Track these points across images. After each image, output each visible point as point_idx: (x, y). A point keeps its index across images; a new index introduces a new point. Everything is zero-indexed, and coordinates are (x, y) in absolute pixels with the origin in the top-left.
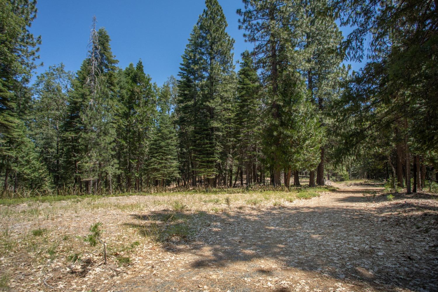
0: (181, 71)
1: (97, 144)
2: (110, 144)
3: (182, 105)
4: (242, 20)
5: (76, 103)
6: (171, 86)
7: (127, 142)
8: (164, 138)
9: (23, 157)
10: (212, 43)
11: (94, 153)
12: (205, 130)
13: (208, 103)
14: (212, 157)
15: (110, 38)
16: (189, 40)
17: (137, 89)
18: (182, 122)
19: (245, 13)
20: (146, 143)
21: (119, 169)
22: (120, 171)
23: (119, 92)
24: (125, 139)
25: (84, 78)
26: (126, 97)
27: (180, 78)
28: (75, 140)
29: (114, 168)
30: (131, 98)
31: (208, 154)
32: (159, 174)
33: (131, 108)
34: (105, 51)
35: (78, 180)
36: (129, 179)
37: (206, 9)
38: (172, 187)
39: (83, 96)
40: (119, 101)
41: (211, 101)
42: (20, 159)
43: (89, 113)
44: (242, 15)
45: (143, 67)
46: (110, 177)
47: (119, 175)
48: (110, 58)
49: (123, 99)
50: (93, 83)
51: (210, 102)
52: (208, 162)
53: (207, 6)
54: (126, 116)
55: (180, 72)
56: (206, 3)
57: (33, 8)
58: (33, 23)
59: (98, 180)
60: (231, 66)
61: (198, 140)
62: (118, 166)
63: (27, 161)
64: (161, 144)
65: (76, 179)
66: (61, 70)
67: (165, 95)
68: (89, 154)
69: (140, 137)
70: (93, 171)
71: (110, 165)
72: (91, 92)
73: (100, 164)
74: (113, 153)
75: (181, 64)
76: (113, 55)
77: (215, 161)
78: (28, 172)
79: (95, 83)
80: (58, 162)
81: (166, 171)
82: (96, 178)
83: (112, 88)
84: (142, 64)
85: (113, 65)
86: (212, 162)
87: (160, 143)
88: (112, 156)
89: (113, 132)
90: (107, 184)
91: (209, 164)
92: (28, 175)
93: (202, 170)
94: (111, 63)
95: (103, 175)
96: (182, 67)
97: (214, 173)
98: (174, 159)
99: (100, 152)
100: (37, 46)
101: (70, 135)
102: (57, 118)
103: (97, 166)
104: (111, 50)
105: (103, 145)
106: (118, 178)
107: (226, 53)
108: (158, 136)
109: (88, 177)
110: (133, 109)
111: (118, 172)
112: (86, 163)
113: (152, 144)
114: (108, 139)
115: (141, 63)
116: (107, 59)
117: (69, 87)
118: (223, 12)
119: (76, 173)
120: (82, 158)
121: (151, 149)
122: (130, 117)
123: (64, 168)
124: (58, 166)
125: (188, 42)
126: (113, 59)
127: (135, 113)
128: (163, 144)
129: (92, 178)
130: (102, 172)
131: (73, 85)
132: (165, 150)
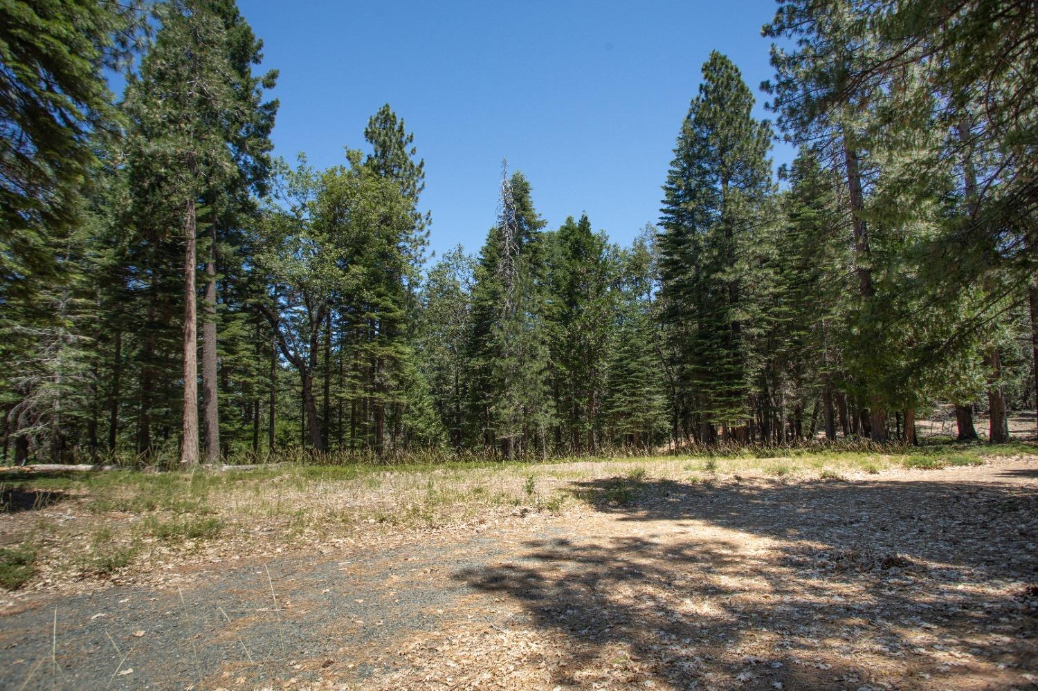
0: (664, 215)
1: (517, 375)
2: (540, 373)
3: (671, 283)
4: (772, 104)
5: (483, 308)
6: (648, 243)
7: (568, 367)
8: (634, 353)
9: (415, 404)
10: (723, 150)
11: (514, 391)
12: (719, 328)
13: (719, 275)
14: (738, 384)
15: (531, 185)
16: (674, 151)
17: (580, 269)
18: (672, 315)
19: (778, 86)
20: (604, 365)
21: (557, 416)
22: (559, 419)
23: (551, 275)
24: (565, 361)
25: (493, 260)
26: (564, 284)
27: (662, 230)
28: (486, 370)
29: (548, 415)
30: (572, 285)
31: (730, 377)
32: (628, 423)
33: (572, 303)
34: (524, 210)
35: (489, 439)
36: (576, 433)
37: (704, 82)
38: (666, 448)
39: (494, 295)
40: (552, 292)
41: (728, 269)
42: (412, 407)
43: (506, 325)
44: (771, 92)
45: (589, 225)
46: (542, 430)
47: (558, 428)
48: (533, 220)
49: (558, 287)
50: (508, 272)
51: (724, 271)
52: (730, 394)
53: (706, 77)
54: (565, 319)
55: (662, 218)
56: (703, 70)
57: (420, 171)
58: (421, 196)
59: (524, 437)
60: (769, 186)
61: (706, 350)
62: (554, 411)
63: (420, 409)
64: (630, 366)
65: (486, 436)
66: (459, 256)
67: (636, 265)
68: (508, 394)
69: (592, 355)
70: (515, 421)
71: (541, 410)
72: (506, 286)
73: (525, 409)
74: (547, 388)
75: (663, 201)
76: (536, 212)
77: (746, 390)
78: (422, 426)
79: (511, 270)
80: (458, 408)
81: (640, 417)
82: (519, 433)
83: (540, 271)
84: (589, 220)
85: (538, 230)
86: (738, 393)
87: (628, 364)
88: (545, 393)
89: (544, 351)
90: (537, 442)
91: (732, 398)
92: (422, 431)
93: (718, 411)
94: (535, 229)
95: (531, 428)
96: (665, 207)
97: (745, 416)
98: (658, 392)
99: (524, 388)
100: (427, 228)
101: (478, 363)
102: (454, 334)
103: (521, 412)
104: (534, 206)
105: (529, 376)
106: (557, 432)
107: (754, 163)
108: (625, 352)
109: (508, 431)
110: (577, 305)
111: (556, 422)
112: (504, 408)
113: (614, 368)
114: (537, 365)
115: (586, 218)
116: (528, 223)
117: (471, 280)
118: (742, 78)
119: (486, 425)
120: (496, 400)
121: (612, 377)
122: (573, 321)
123: (469, 418)
124: (460, 415)
125: (674, 157)
126: (538, 219)
127: (580, 312)
128: (633, 365)
129: (513, 434)
130: (529, 424)
131: (476, 277)
132: (637, 377)
